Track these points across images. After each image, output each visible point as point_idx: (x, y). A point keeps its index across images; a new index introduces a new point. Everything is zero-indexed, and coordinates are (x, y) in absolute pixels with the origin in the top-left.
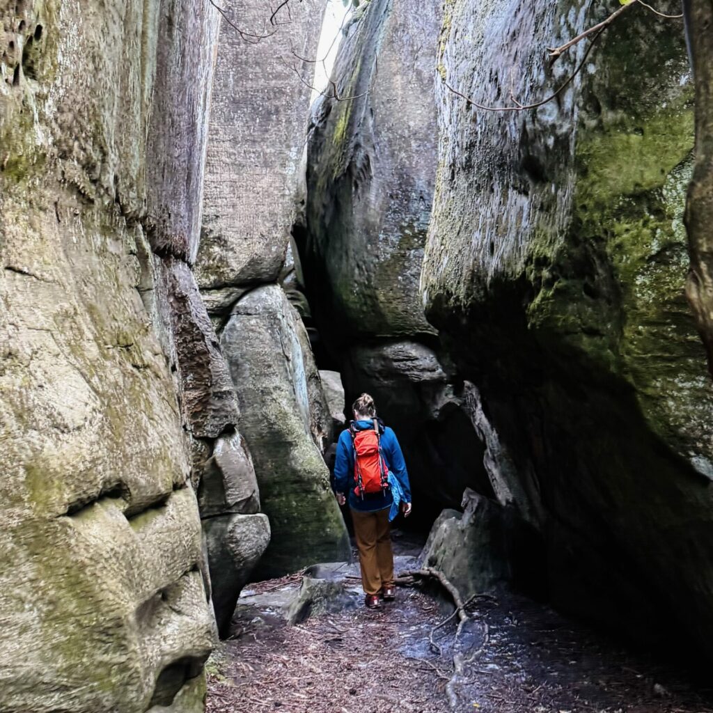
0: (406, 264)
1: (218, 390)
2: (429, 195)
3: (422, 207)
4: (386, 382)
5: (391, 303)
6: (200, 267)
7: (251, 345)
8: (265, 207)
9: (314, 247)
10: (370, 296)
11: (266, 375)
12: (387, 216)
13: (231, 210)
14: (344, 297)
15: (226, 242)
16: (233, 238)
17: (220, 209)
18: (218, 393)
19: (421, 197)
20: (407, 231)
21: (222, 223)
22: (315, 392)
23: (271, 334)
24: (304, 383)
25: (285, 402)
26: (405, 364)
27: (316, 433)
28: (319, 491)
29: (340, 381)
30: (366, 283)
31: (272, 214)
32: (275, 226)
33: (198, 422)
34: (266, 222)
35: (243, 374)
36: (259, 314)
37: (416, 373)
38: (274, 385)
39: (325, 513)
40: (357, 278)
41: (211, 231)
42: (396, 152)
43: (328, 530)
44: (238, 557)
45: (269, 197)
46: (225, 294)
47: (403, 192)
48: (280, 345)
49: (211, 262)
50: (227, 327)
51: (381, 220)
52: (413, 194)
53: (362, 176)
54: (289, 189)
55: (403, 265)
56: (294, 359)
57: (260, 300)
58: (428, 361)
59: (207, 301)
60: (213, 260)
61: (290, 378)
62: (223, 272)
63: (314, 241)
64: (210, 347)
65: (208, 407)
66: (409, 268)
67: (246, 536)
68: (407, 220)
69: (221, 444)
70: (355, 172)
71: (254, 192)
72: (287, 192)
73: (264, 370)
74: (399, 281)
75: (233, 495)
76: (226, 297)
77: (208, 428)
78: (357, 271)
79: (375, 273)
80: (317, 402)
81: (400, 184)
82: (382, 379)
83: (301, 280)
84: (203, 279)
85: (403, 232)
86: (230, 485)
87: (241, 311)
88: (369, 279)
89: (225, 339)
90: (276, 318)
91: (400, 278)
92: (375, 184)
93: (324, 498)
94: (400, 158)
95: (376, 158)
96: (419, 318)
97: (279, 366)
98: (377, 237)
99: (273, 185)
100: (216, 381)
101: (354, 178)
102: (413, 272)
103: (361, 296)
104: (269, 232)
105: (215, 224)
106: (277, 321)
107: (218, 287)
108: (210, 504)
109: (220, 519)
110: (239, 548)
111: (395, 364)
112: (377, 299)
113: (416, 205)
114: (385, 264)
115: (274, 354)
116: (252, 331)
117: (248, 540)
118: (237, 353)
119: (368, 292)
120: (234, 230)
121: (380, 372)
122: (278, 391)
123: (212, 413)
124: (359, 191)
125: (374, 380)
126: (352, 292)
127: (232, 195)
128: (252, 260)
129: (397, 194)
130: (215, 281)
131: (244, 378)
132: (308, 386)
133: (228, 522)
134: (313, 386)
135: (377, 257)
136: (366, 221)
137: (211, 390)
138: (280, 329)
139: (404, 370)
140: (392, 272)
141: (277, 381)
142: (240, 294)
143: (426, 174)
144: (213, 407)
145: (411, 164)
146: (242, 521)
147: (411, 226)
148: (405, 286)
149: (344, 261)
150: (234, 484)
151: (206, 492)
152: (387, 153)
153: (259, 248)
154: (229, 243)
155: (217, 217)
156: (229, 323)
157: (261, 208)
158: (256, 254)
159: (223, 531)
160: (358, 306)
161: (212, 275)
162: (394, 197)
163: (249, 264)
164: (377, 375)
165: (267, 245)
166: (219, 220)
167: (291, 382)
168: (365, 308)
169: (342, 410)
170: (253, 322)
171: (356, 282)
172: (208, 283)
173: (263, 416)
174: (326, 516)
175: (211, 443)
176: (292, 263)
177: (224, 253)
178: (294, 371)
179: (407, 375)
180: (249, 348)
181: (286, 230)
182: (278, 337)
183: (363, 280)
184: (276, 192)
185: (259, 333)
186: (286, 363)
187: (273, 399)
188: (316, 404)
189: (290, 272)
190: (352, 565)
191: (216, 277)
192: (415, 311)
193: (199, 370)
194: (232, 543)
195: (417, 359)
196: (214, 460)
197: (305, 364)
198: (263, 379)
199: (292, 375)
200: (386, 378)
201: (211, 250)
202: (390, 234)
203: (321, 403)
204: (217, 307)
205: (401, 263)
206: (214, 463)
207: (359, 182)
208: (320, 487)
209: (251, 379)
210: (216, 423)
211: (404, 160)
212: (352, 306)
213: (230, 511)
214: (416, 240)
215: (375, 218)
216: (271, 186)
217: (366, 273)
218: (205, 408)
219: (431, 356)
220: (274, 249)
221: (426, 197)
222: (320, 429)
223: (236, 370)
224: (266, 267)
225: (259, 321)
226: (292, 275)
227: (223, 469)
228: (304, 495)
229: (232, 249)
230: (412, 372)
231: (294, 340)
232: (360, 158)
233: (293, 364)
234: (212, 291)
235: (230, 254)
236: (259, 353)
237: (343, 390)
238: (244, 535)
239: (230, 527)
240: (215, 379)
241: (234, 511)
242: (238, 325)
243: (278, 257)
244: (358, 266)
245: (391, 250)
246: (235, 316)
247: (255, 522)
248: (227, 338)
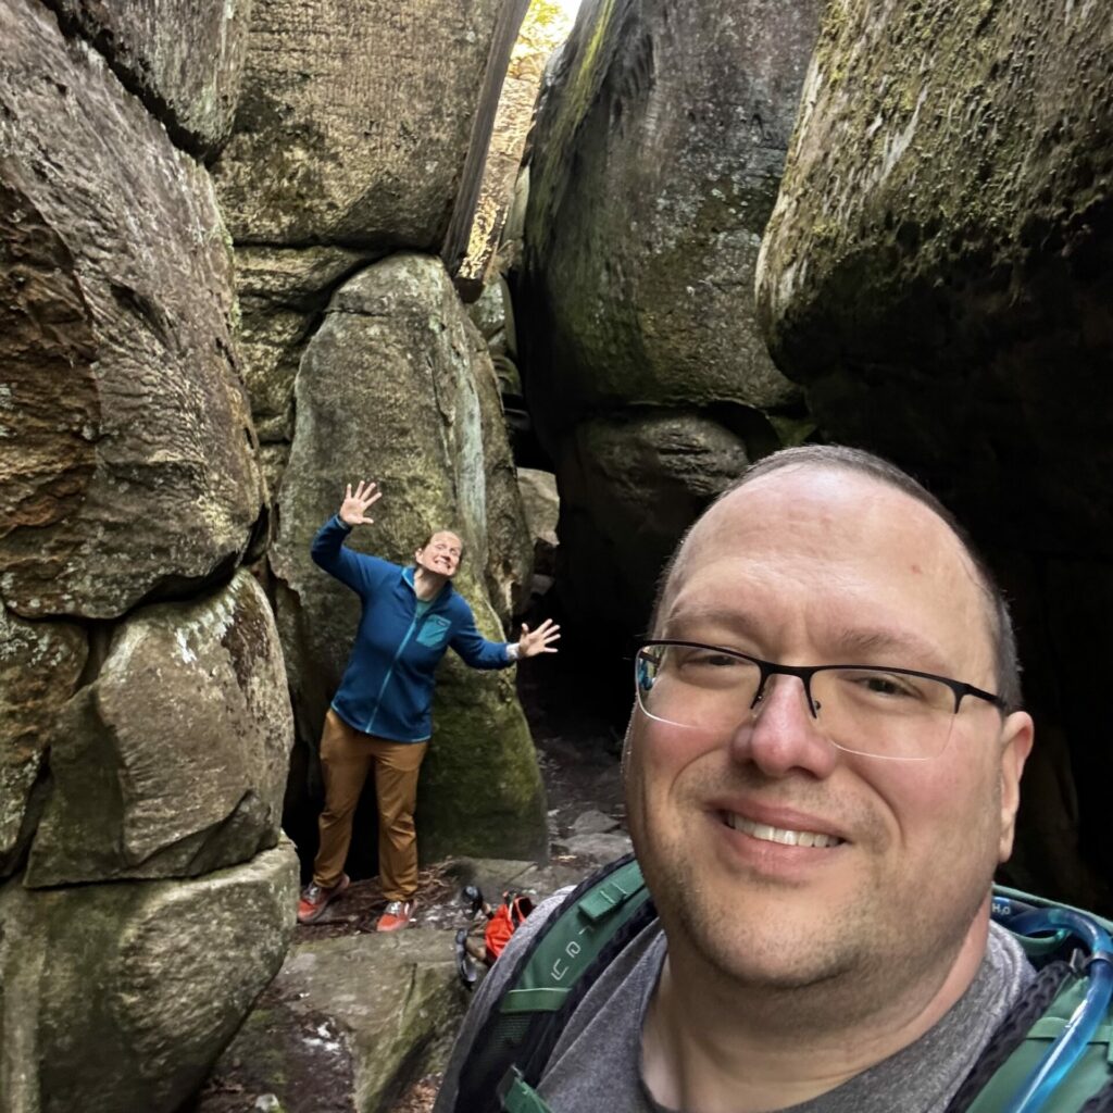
0: (706, 261)
2: (773, 110)
3: (755, 139)
4: (639, 491)
5: (667, 338)
6: (259, 193)
7: (367, 383)
8: (418, 65)
10: (626, 325)
11: (394, 450)
12: (677, 159)
13: (338, 63)
14: (576, 328)
15: (321, 137)
16: (337, 130)
17: (311, 59)
19: (757, 117)
20: (715, 192)
21: (315, 93)
22: (503, 497)
23: (411, 363)
24: (480, 477)
25: (431, 512)
26: (682, 460)
27: (499, 577)
28: (490, 705)
29: (555, 486)
30: (622, 298)
31: (431, 82)
32: (437, 112)
34: (415, 102)
35: (344, 443)
36: (388, 314)
37: (702, 478)
38: (411, 474)
39: (499, 752)
40: (603, 290)
41: (289, 110)
42: (713, 16)
43: (503, 785)
45: (427, 40)
46: (313, 261)
47: (717, 105)
48: (431, 390)
49: (286, 183)
50: (315, 338)
51: (663, 168)
52: (740, 109)
54: (476, 30)
55: (700, 262)
56: (460, 423)
57: (394, 283)
58: (728, 457)
59: (272, 273)
60: (291, 179)
61: (449, 462)
62: (310, 209)
65: (88, 513)
66: (710, 270)
68: (719, 167)
69: (134, 639)
70: (619, 81)
71: (393, 25)
72: (470, 36)
73: (390, 439)
74: (688, 296)
75: (150, 820)
76: (315, 269)
77: (84, 585)
79: (640, 277)
80: (507, 517)
81: (714, 89)
82: (631, 485)
83: (512, 345)
84: (266, 222)
85: (708, 194)
87: (350, 304)
88: (627, 290)
89: (310, 363)
90: (425, 329)
91: (690, 289)
92: (658, 94)
93: (500, 719)
94: (719, 28)
95: (667, 36)
96: (720, 372)
97: (425, 433)
98: (653, 204)
99: (439, 14)
101: (615, 96)
102: (718, 279)
103: (608, 324)
104: (422, 123)
105: (298, 95)
106: (427, 336)
107: (297, 242)
108: (71, 845)
109: (108, 895)
110: (158, 1008)
111: (663, 458)
112: (639, 329)
113: (741, 134)
114: (664, 261)
115: (415, 406)
116: (371, 350)
118: (334, 397)
119: (622, 316)
120: (343, 111)
121: (630, 473)
122: (419, 489)
123: (101, 534)
124: (624, 120)
125: (617, 485)
126: (591, 318)
127: (344, 29)
128: (378, 187)
129: (705, 111)
130: (291, 226)
131: (344, 453)
132: (489, 484)
133: (126, 911)
134: (500, 486)
135: (649, 245)
136: (631, 175)
137: (99, 457)
138: (434, 353)
139: (678, 472)
140: (675, 277)
141: (418, 467)
142: (347, 266)
143: (774, 63)
144: (106, 515)
145: (743, 40)
146: (177, 910)
147: (724, 182)
148: (698, 306)
150: (158, 785)
152: (692, 20)
153: (395, 160)
154: (327, 142)
155: (306, 77)
156: (322, 329)
157: (408, 66)
158: (388, 173)
160: (601, 344)
161: (285, 214)
162: (698, 116)
163: (372, 194)
164: (624, 477)
165: (415, 155)
166: (309, 86)
167: (449, 470)
168: (613, 349)
169: (553, 527)
170: (374, 331)
171: (600, 297)
172: (277, 231)
173: (381, 537)
174: (500, 759)
176: (502, 318)
177: (316, 164)
178: (459, 448)
179: (682, 482)
180: (361, 388)
181: (462, 126)
182: (429, 371)
183: (615, 292)
184: (444, 31)
185: (386, 357)
186: (442, 430)
187: (407, 504)
188: (504, 521)
189: (497, 331)
190: (547, 871)
191: (294, 219)
192: (713, 358)
195: (706, 451)
196: (94, 698)
197: (485, 443)
198: (387, 458)
199: (452, 457)
200: (640, 483)
201: (287, 155)
202: (679, 197)
203: (514, 517)
204: (293, 288)
205: (696, 259)
206: (93, 710)
208: (493, 696)
209: (359, 455)
210: (114, 569)
211: (730, 32)
212: (587, 343)
213: (140, 875)
214: (733, 211)
215: (650, 161)
216: (434, 16)
217: (622, 279)
218: (72, 517)
219: (736, 448)
220: (430, 168)
221: (766, 115)
222: (507, 569)
223: (330, 435)
224: (410, 208)
225: (387, 331)
226: (501, 334)
228: (458, 710)
229: (334, 157)
230: (694, 476)
231: (462, 382)
233: (457, 435)
234: (286, 252)
235: (329, 167)
236: (383, 401)
237: (557, 499)
238: (178, 958)
239: (130, 933)
240: (115, 416)
241: (154, 875)
242: (340, 335)
243: (437, 188)
244: (609, 266)
245: (679, 231)
246: (335, 316)
248: (315, 362)
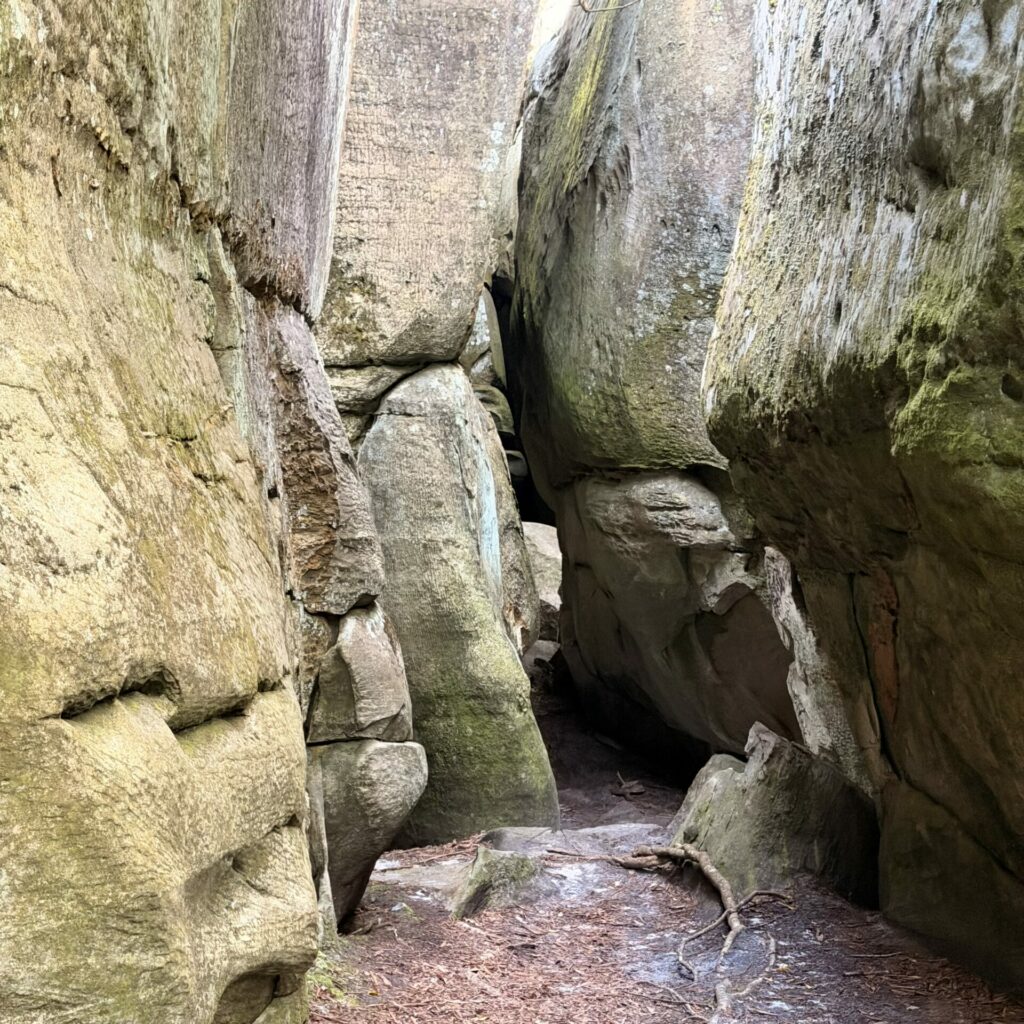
0: (681, 344)
1: (350, 535)
2: (729, 222)
3: (716, 244)
4: (632, 544)
5: (650, 410)
6: (328, 329)
7: (410, 468)
8: (444, 229)
9: (525, 309)
10: (616, 398)
11: (432, 519)
12: (653, 258)
13: (385, 230)
14: (572, 398)
15: (373, 286)
16: (385, 280)
17: (365, 228)
18: (348, 541)
19: (716, 226)
20: (686, 286)
21: (368, 252)
22: (514, 554)
23: (443, 451)
24: (496, 537)
25: (461, 566)
26: (667, 516)
27: (512, 621)
28: (511, 713)
29: (556, 540)
30: (611, 374)
31: (455, 241)
32: (459, 262)
33: (314, 587)
34: (443, 256)
35: (394, 514)
36: (425, 415)
37: (684, 531)
38: (445, 537)
39: (519, 750)
40: (594, 365)
41: (349, 265)
42: (677, 142)
43: (523, 776)
44: (374, 809)
45: (451, 210)
46: (369, 378)
47: (685, 215)
48: (458, 471)
49: (347, 320)
50: (369, 435)
51: (642, 264)
52: (702, 220)
53: (615, 185)
54: (486, 199)
55: (675, 345)
56: (480, 495)
57: (428, 391)
58: (705, 512)
59: (338, 388)
60: (351, 317)
61: (473, 527)
62: (367, 340)
63: (526, 299)
64: (338, 463)
65: (333, 563)
66: (684, 352)
67: (388, 776)
68: (688, 266)
69: (351, 625)
70: (602, 176)
71: (425, 200)
72: (482, 204)
73: (429, 510)
74: (666, 373)
75: (367, 709)
76: (370, 383)
77: (331, 598)
78: (595, 353)
79: (625, 357)
80: (516, 570)
81: (681, 201)
82: (625, 539)
83: (501, 373)
84: (333, 350)
85: (679, 287)
86: (363, 693)
87: (396, 408)
88: (615, 366)
89: (366, 454)
90: (453, 424)
91: (668, 367)
92: (635, 198)
93: (519, 725)
94: (683, 152)
95: (641, 152)
96: (696, 439)
97: (455, 504)
98: (634, 294)
99: (459, 189)
100: (347, 521)
101: (600, 188)
102: (689, 359)
103: (599, 396)
104: (449, 273)
105: (355, 254)
106: (455, 430)
107: (357, 365)
108: (330, 722)
109: (347, 746)
110: (376, 795)
111: (650, 515)
112: (626, 402)
113: (705, 240)
114: (645, 343)
115: (446, 485)
116: (413, 443)
117: (391, 783)
118: (386, 479)
119: (611, 390)
120: (389, 266)
121: (624, 528)
122: (452, 548)
123: (338, 573)
124: (608, 211)
125: (613, 540)
126: (584, 388)
127: (388, 204)
128: (418, 321)
129: (674, 219)
130: (352, 353)
131: (394, 522)
132: (502, 542)
133: (358, 752)
134: (510, 544)
135: (632, 329)
136: (616, 264)
137: (338, 536)
138: (460, 443)
139: (663, 526)
140: (655, 358)
141: (450, 530)
142: (394, 380)
143: (728, 184)
144: (340, 564)
145: (702, 164)
146: (381, 752)
147: (692, 278)
148: (675, 382)
149: (574, 335)
150: (369, 693)
151: (323, 701)
152: (661, 143)
153: (429, 301)
154: (378, 290)
155: (361, 241)
156: (375, 428)
157: (437, 230)
158: (424, 311)
159: (350, 765)
160: (594, 413)
161: (348, 343)
162: (669, 224)
163: (412, 327)
164: (619, 532)
165: (444, 296)
166: (363, 248)
167: (473, 532)
168: (605, 418)
169: (557, 590)
170: (415, 428)
171: (592, 371)
172: (342, 357)
173: (424, 586)
174: (520, 755)
175: (334, 621)
176: (487, 339)
177: (370, 306)
178: (480, 515)
179: (668, 535)
180: (406, 472)
181: (478, 272)
182: (456, 456)
183: (605, 368)
184: (464, 202)
185: (424, 447)
186: (467, 501)
187: (443, 560)
188: (514, 574)
189: (482, 355)
190: (559, 833)
191: (354, 347)
192: (690, 426)
193: (318, 501)
194: (364, 785)
195: (687, 508)
196: (339, 651)
197: (499, 508)
198: (427, 526)
199: (475, 523)
200: (634, 536)
201: (348, 299)
202: (656, 289)
203: (523, 572)
204: (355, 399)
205: (672, 342)
206: (339, 657)
207: (608, 195)
208: (513, 706)
209: (406, 524)
210: (343, 590)
211: (691, 157)
212: (581, 411)
213: (363, 735)
214: (700, 302)
215: (631, 259)
216: (455, 191)
217: (611, 357)
218: (327, 565)
219: (712, 504)
220: (455, 304)
221: (723, 225)
222: (518, 614)
223: (383, 509)
224: (440, 337)
225: (424, 428)
226: (486, 359)
227: (353, 667)
228: (486, 718)
229: (384, 300)
230: (677, 530)
231: (481, 463)
232: (612, 151)
233: (478, 505)
234: (348, 371)
235: (381, 307)
236: (423, 482)
237: (559, 556)
238: (383, 774)
239: (362, 760)
240: (344, 516)
241: (369, 736)
242: (389, 432)
243: (460, 319)
244: (598, 344)
245: (656, 318)
246: (384, 417)
247: (404, 755)
248: (370, 453)
